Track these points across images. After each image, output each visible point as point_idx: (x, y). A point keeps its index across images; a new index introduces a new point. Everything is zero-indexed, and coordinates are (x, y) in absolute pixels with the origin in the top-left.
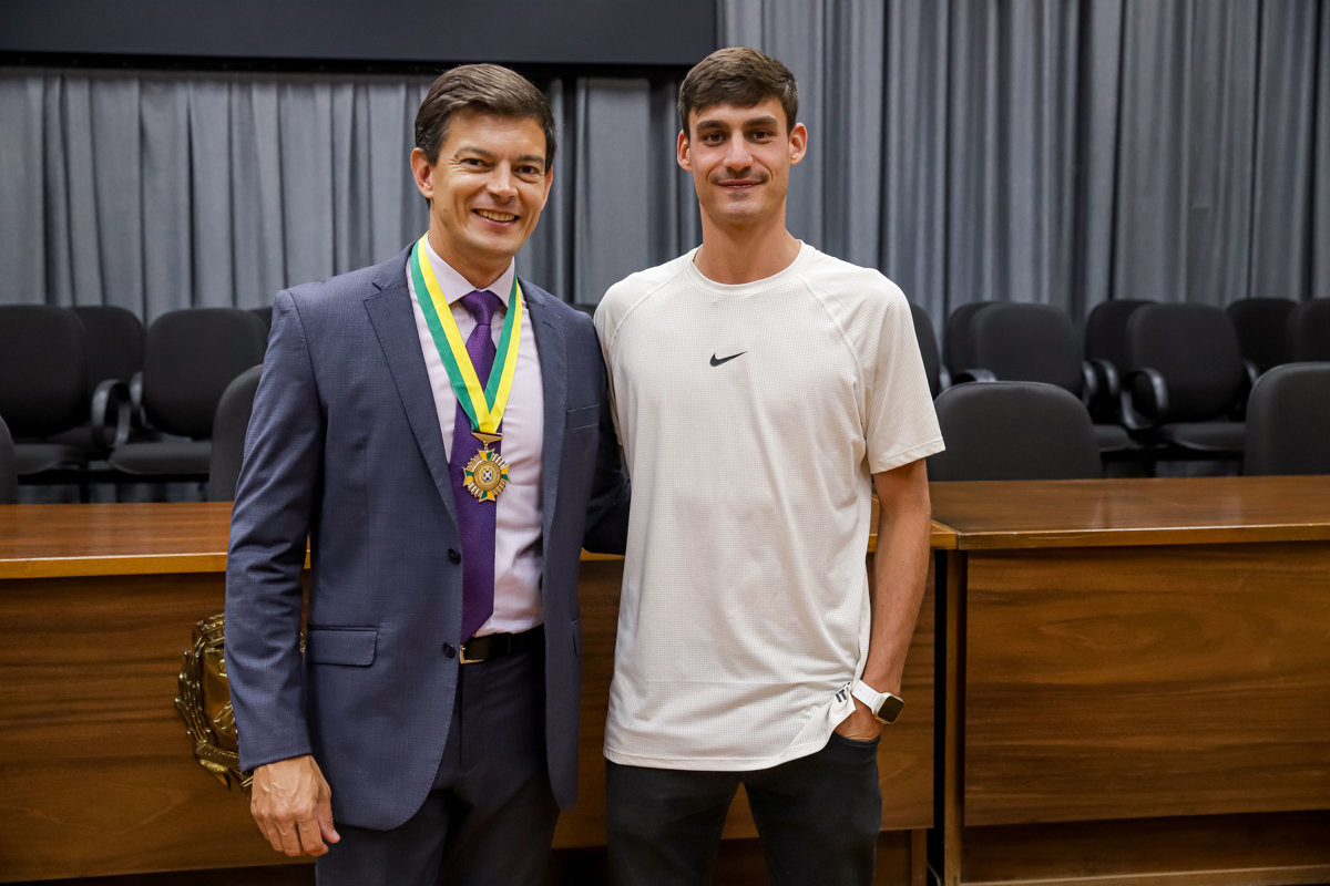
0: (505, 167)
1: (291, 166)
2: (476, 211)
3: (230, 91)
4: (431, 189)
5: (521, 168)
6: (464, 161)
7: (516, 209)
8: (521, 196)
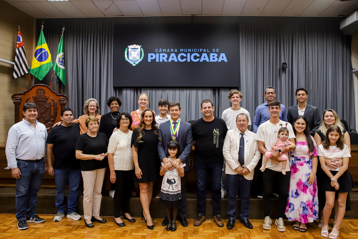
0: (175, 111)
2: (173, 115)
3: (173, 91)
5: (176, 110)
6: (171, 111)
7: (176, 114)
8: (176, 113)
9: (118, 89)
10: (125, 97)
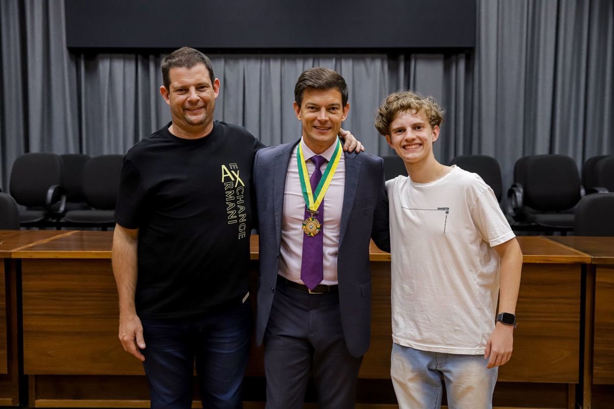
1: (285, 94)
2: (315, 127)
3: (261, 62)
4: (300, 117)
6: (309, 107)
9: (82, 56)
10: (107, 82)
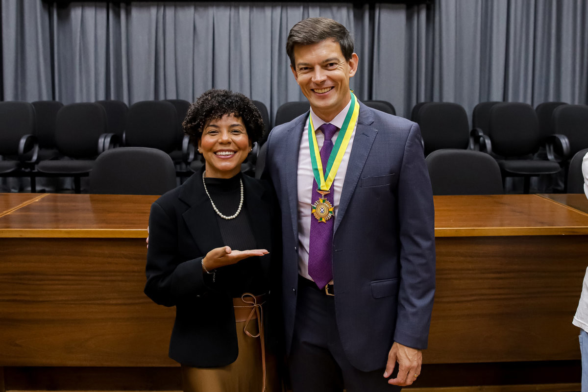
0: (318, 69)
1: (254, 41)
2: (312, 90)
5: (327, 65)
6: (302, 68)
10: (79, 29)
